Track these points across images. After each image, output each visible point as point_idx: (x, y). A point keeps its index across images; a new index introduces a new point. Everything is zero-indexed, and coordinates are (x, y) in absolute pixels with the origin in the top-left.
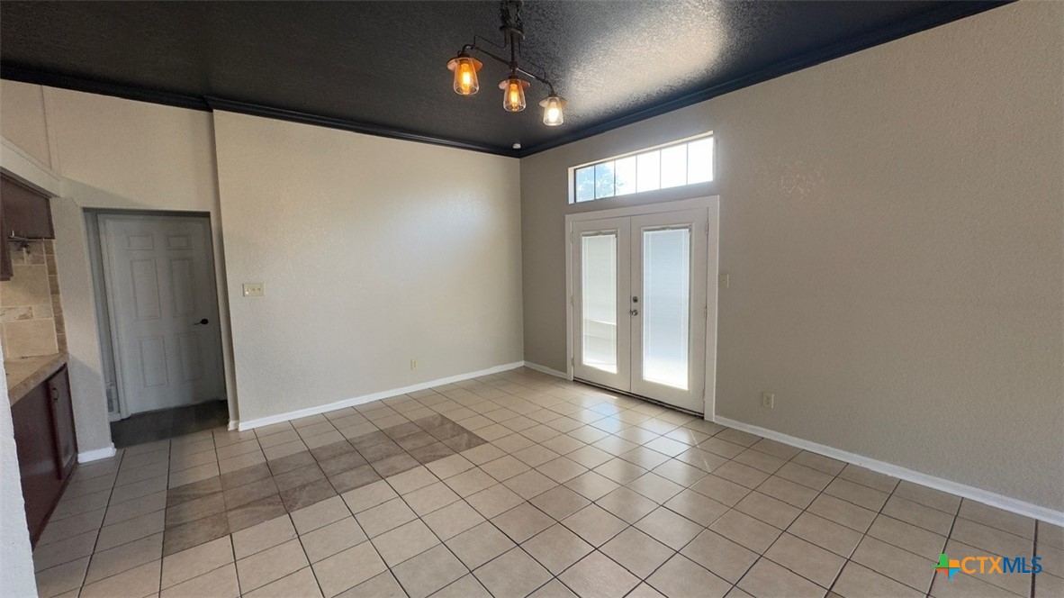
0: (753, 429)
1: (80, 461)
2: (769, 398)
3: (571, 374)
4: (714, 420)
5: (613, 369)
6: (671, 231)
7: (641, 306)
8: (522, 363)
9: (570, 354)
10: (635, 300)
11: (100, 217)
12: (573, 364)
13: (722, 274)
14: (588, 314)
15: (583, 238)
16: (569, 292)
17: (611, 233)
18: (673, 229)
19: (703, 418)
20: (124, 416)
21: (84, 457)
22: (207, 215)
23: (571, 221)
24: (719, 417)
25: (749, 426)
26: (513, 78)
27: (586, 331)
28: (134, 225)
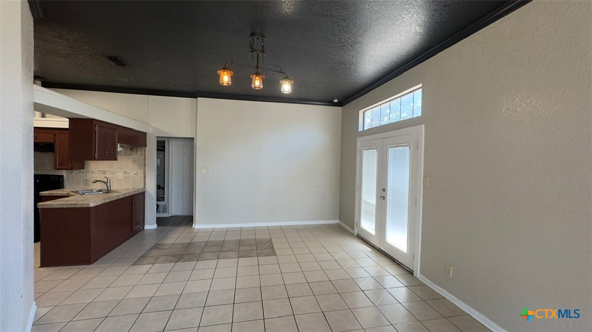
0: (439, 290)
1: (145, 228)
2: (449, 270)
3: (356, 232)
4: (418, 277)
5: (373, 232)
6: (401, 148)
7: (386, 194)
8: (337, 221)
9: (356, 220)
10: (384, 190)
11: (170, 140)
12: (357, 226)
13: (425, 177)
14: (364, 197)
15: (364, 151)
16: (357, 183)
17: (375, 149)
18: (402, 146)
19: (413, 274)
20: (170, 216)
21: (147, 227)
22: (193, 139)
23: (360, 142)
24: (421, 276)
25: (438, 287)
26: (257, 74)
27: (363, 207)
28: (180, 142)
